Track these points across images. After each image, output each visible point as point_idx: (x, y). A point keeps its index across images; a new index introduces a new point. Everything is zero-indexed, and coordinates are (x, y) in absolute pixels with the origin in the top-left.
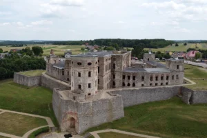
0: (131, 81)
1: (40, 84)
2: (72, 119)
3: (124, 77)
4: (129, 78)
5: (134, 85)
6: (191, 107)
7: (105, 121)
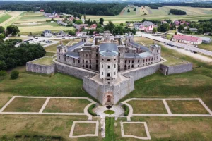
0: (131, 64)
1: (56, 71)
2: (109, 96)
3: (126, 62)
4: (129, 62)
5: (133, 66)
6: (168, 77)
7: (126, 94)
